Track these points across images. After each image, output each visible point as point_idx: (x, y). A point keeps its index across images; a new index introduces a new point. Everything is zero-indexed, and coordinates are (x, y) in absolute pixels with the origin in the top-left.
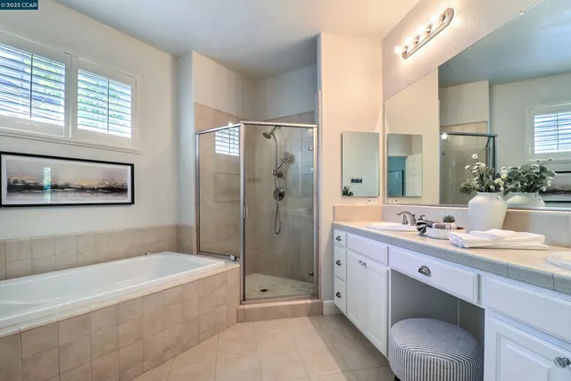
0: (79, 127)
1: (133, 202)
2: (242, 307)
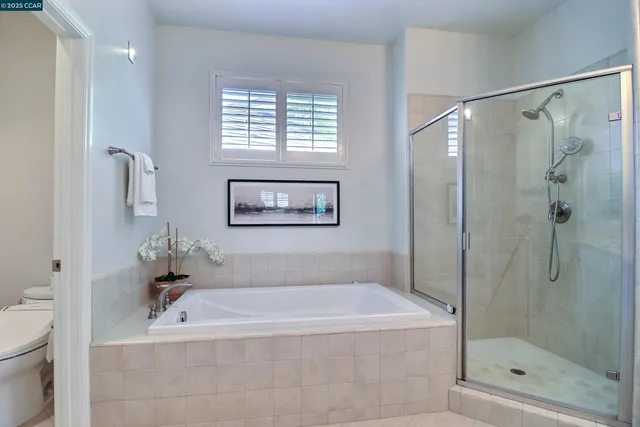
0: (288, 149)
1: (338, 224)
2: (457, 388)
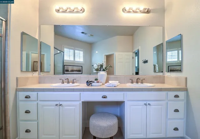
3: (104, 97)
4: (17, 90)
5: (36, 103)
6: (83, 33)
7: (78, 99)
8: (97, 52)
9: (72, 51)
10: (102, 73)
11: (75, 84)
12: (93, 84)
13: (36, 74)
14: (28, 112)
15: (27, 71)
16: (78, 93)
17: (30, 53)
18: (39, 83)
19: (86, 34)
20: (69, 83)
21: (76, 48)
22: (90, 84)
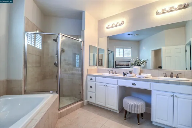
2: (59, 112)
3: (134, 84)
4: (87, 75)
5: (94, 83)
6: (129, 34)
7: (116, 84)
8: (144, 48)
9: (121, 50)
10: (136, 67)
11: (117, 74)
12: (127, 75)
13: (96, 67)
14: (91, 87)
15: (94, 65)
16: (117, 80)
17: (95, 54)
18: (98, 72)
19: (132, 35)
20: (113, 73)
21: (125, 47)
22: (125, 75)
